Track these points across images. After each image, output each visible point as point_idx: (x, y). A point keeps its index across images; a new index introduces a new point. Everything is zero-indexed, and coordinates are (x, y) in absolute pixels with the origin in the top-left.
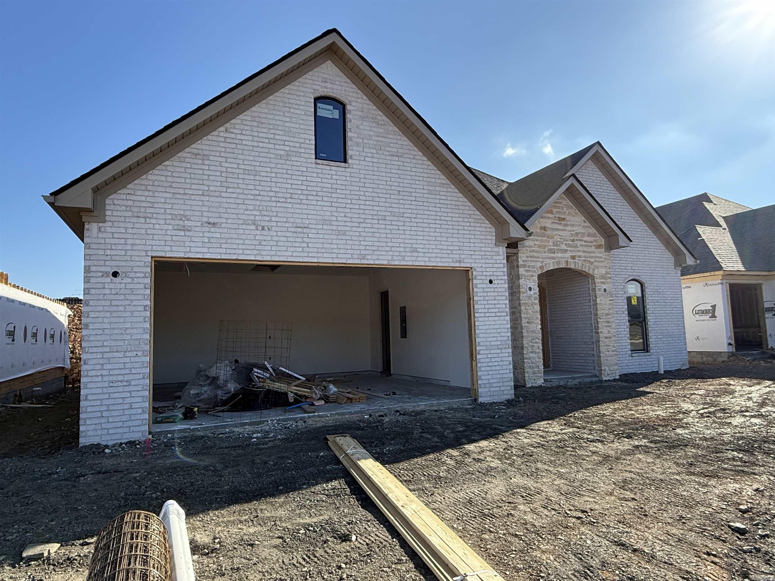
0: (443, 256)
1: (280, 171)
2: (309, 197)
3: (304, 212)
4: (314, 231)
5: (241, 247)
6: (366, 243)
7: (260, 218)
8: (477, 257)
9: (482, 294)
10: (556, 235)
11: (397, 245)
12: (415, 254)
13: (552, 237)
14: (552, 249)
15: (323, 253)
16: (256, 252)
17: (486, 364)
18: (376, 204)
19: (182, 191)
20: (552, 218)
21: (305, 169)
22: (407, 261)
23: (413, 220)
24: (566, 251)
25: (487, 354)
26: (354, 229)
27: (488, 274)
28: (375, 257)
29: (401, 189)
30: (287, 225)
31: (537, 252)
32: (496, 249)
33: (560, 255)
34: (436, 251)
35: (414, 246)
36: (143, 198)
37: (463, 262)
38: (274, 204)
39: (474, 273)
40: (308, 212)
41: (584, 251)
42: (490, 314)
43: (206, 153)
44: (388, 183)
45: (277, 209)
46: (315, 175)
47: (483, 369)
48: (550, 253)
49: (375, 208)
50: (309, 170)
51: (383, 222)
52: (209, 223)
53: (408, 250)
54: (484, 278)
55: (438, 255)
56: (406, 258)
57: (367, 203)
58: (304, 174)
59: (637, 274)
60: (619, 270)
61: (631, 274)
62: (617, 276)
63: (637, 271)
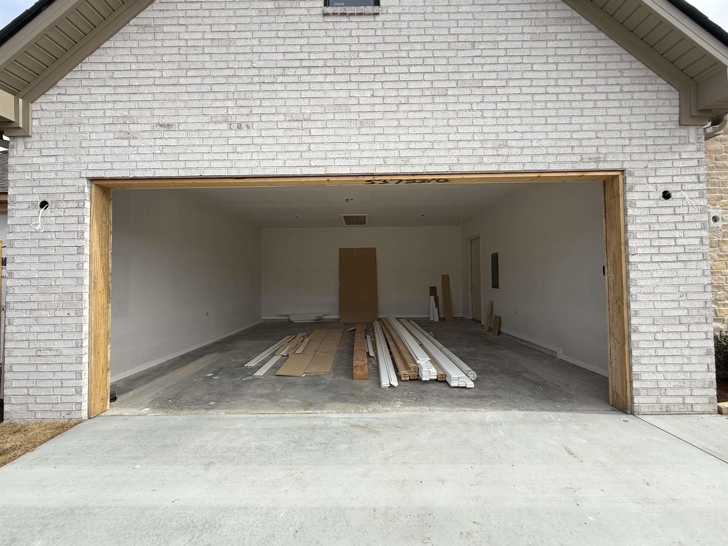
0: (562, 151)
1: (267, 34)
2: (313, 71)
3: (304, 94)
4: (319, 124)
5: (206, 157)
6: (410, 138)
7: (235, 111)
8: (636, 149)
9: (646, 220)
11: (469, 137)
12: (504, 151)
15: (335, 159)
16: (228, 164)
17: (652, 352)
18: (430, 69)
19: (125, 82)
21: (306, 27)
22: (486, 164)
23: (500, 91)
25: (655, 333)
26: (389, 116)
27: (660, 180)
28: (425, 161)
29: (479, 38)
30: (276, 118)
32: (683, 132)
34: (545, 143)
35: (502, 136)
36: (77, 98)
37: (605, 161)
38: (257, 88)
39: (629, 180)
40: (309, 94)
42: (665, 258)
43: (158, 22)
44: (452, 31)
45: (261, 95)
46: (322, 33)
47: (644, 361)
49: (427, 77)
50: (313, 26)
51: (442, 99)
52: (161, 126)
53: (490, 144)
54: (651, 188)
55: (550, 151)
56: (485, 160)
57: (412, 69)
58: (305, 34)
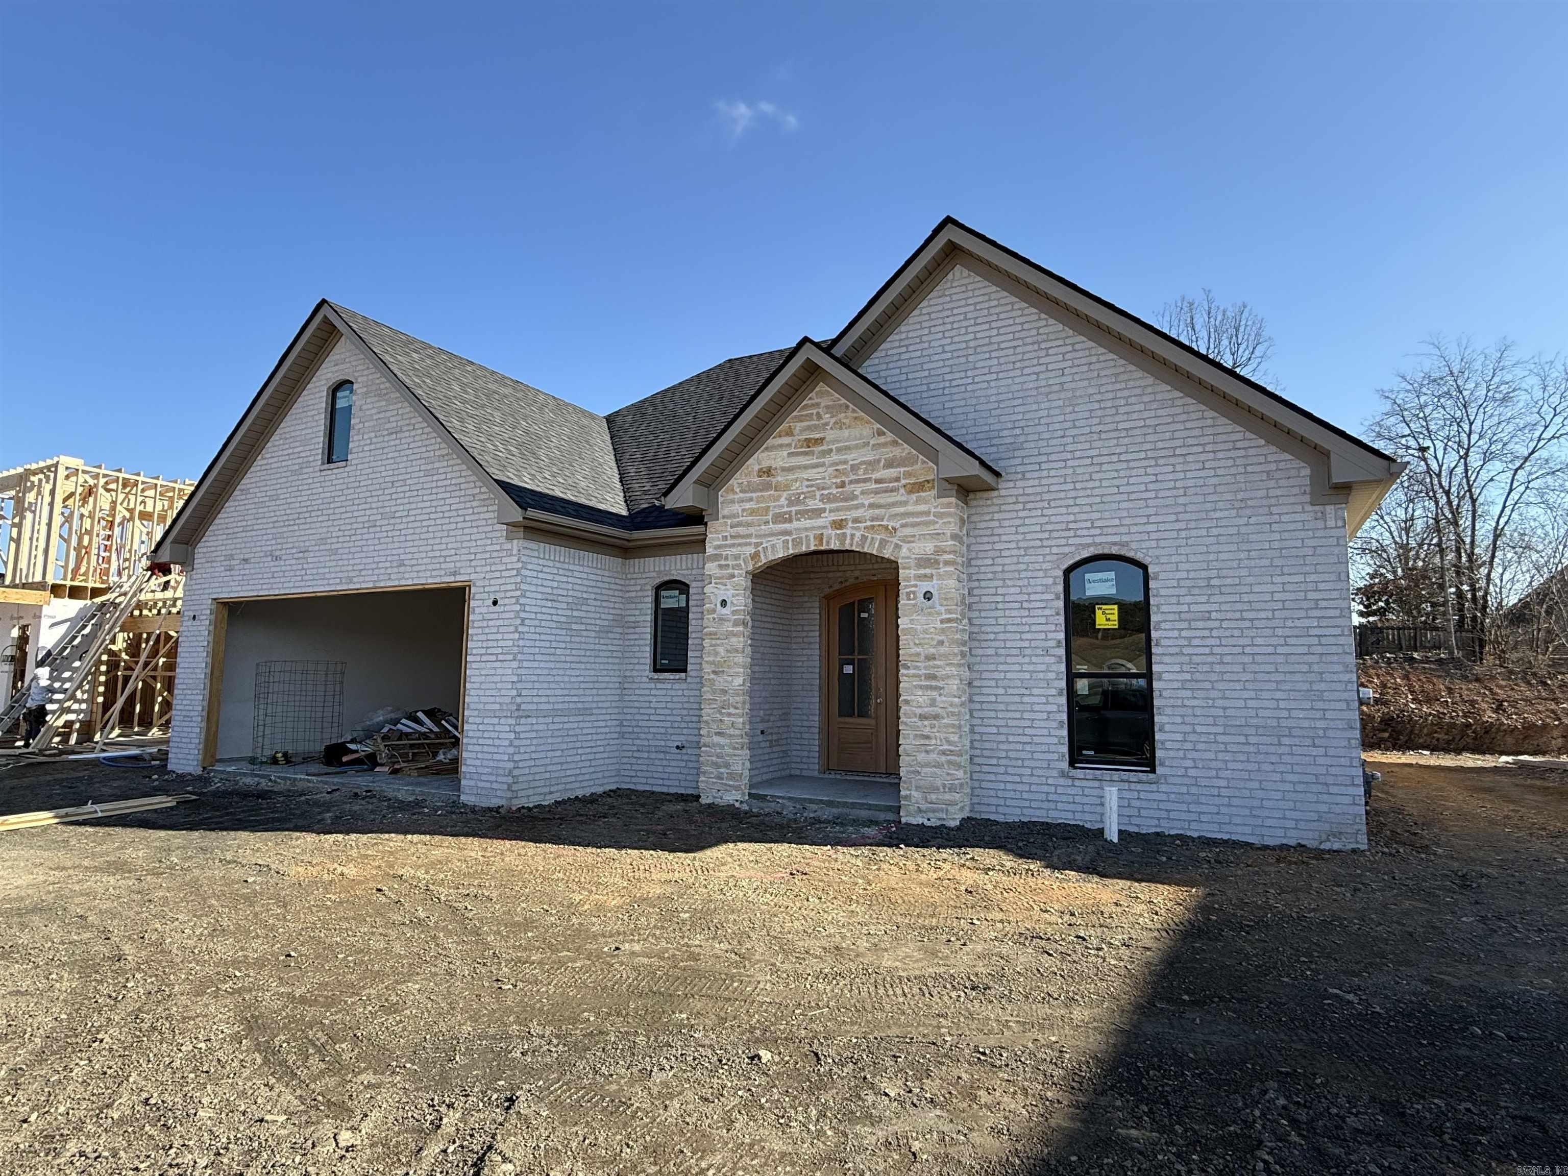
0: (435, 567)
2: (312, 514)
4: (312, 554)
5: (260, 582)
6: (354, 562)
7: (275, 547)
8: (479, 563)
9: (481, 624)
10: (796, 480)
11: (385, 559)
12: (403, 569)
13: (787, 487)
14: (785, 513)
16: (269, 586)
17: (475, 741)
18: (369, 506)
19: (231, 531)
20: (789, 445)
21: (312, 481)
22: (393, 580)
23: (404, 520)
24: (818, 513)
25: (479, 724)
26: (346, 545)
27: (492, 589)
28: (361, 579)
29: (395, 478)
30: (293, 551)
31: (748, 525)
32: (508, 545)
33: (805, 523)
34: (425, 561)
35: (402, 557)
37: (460, 574)
38: (286, 529)
39: (473, 590)
40: (309, 532)
41: (871, 506)
42: (489, 658)
45: (288, 534)
46: (320, 484)
47: (470, 748)
48: (780, 522)
49: (367, 512)
50: (315, 480)
51: (373, 530)
52: (244, 560)
55: (428, 567)
56: (392, 577)
57: (360, 507)
59: (1116, 539)
60: (1040, 536)
61: (1089, 540)
62: (1031, 551)
63: (1114, 530)
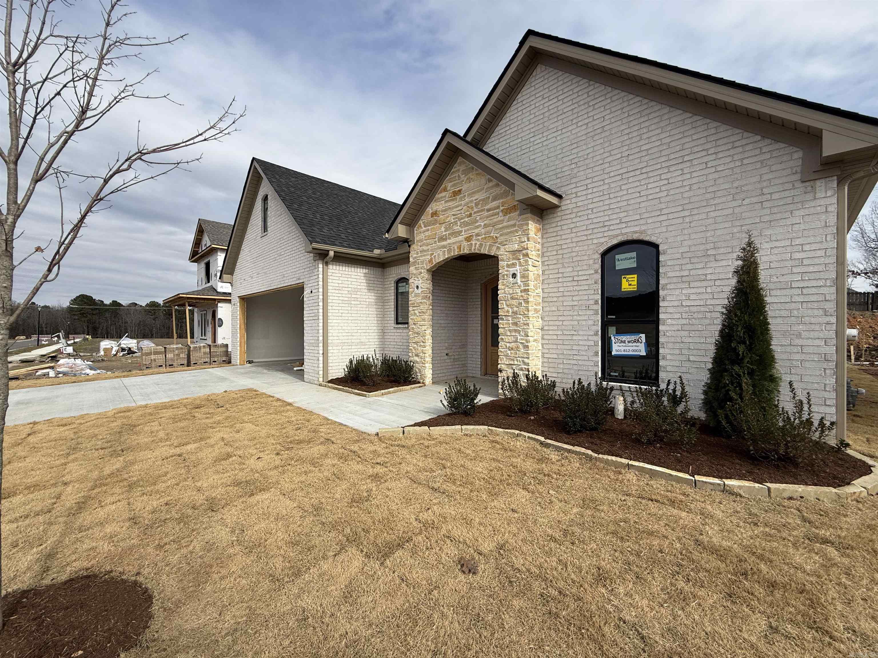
0: (293, 277)
2: (260, 257)
3: (259, 265)
4: (260, 275)
8: (306, 273)
9: (307, 303)
10: (449, 216)
11: (279, 274)
12: (284, 279)
13: (444, 221)
14: (444, 235)
15: (262, 286)
18: (274, 251)
20: (445, 197)
21: (259, 242)
24: (459, 233)
26: (268, 270)
27: (310, 285)
30: (256, 274)
31: (428, 244)
33: (453, 240)
34: (290, 274)
35: (284, 273)
41: (485, 225)
45: (254, 267)
46: (261, 244)
48: (442, 241)
49: (273, 254)
51: (275, 262)
52: (244, 279)
53: (282, 276)
54: (309, 289)
56: (281, 283)
59: (637, 229)
60: (586, 233)
61: (618, 232)
62: (580, 244)
63: (636, 223)
